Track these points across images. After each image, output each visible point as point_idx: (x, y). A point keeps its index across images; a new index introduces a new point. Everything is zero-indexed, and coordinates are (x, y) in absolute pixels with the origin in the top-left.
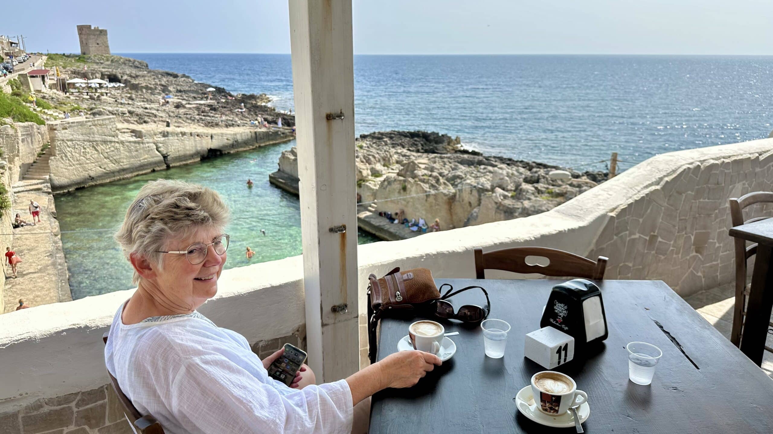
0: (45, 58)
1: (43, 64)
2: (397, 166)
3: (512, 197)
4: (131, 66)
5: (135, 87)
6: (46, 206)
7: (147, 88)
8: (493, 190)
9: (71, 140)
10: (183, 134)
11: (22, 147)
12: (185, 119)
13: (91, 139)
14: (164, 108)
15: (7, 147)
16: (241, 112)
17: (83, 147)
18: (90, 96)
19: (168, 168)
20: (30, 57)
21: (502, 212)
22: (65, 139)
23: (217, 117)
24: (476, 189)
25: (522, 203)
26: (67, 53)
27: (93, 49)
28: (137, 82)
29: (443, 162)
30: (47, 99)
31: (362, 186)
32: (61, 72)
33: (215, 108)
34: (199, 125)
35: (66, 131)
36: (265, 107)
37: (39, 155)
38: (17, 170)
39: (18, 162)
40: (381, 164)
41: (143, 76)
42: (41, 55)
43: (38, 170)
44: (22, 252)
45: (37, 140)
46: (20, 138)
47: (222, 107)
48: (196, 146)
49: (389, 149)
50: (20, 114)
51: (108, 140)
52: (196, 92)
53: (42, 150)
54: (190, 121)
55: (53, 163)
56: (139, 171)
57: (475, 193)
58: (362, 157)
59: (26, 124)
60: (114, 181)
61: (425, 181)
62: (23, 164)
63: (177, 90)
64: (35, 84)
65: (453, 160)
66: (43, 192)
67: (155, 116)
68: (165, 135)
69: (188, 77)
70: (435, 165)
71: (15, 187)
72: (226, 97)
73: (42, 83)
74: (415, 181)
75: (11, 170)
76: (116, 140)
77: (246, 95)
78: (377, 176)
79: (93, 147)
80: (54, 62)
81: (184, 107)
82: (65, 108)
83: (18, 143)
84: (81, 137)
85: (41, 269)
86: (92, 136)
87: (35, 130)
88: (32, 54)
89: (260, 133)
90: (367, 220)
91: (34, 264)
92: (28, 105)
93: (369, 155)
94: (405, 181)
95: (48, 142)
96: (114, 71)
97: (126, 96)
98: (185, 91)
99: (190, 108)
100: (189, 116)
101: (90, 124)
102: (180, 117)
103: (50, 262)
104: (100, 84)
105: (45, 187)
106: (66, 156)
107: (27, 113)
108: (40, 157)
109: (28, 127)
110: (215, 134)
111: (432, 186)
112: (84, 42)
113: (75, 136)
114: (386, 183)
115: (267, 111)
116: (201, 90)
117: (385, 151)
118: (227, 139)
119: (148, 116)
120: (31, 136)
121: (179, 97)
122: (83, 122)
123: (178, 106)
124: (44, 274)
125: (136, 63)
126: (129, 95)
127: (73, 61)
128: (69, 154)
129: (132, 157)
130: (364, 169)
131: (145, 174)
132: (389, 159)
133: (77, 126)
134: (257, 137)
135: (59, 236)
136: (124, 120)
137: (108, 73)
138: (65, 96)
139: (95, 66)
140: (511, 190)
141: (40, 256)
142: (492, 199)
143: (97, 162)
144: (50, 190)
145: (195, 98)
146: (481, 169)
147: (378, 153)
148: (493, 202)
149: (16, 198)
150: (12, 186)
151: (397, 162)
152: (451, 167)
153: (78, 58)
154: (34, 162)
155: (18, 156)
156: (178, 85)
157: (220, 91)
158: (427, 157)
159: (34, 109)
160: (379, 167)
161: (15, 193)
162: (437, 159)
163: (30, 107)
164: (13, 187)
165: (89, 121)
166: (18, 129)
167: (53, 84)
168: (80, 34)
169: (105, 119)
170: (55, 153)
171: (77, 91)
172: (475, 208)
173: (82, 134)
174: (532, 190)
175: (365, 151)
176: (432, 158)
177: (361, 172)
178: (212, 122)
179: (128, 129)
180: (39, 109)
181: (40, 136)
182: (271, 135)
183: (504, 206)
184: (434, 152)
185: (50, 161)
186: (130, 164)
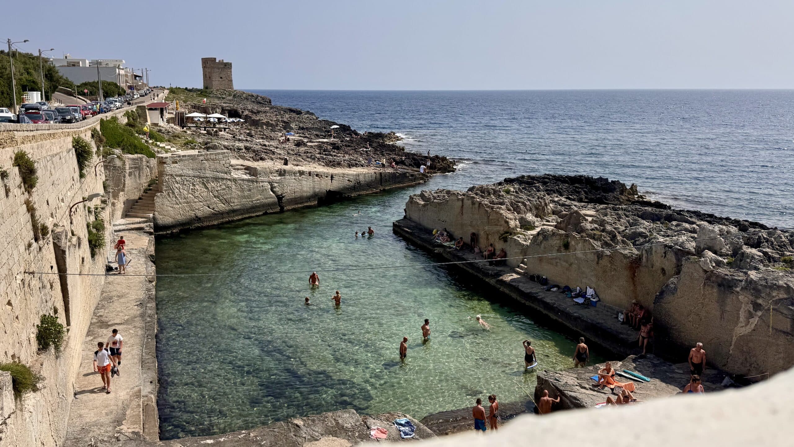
0: (166, 92)
1: (164, 98)
2: (554, 217)
3: (729, 264)
4: (254, 102)
5: (256, 123)
6: (145, 247)
7: (267, 124)
8: (699, 252)
9: (181, 176)
10: (301, 173)
11: (129, 182)
12: (305, 157)
13: (202, 175)
14: (284, 145)
15: (113, 180)
16: (366, 152)
17: (193, 184)
18: (207, 131)
19: (282, 211)
20: (152, 90)
21: (715, 285)
22: (174, 174)
23: (339, 157)
24: (673, 250)
25: (746, 273)
26: (190, 87)
27: (217, 83)
28: (258, 118)
29: (618, 214)
30: (164, 133)
31: (509, 239)
32: (181, 106)
33: (338, 146)
34: (319, 164)
35: (176, 165)
36: (393, 146)
37: (146, 191)
38: (120, 206)
39: (122, 197)
40: (533, 214)
41: (265, 112)
42: (163, 88)
43: (142, 208)
44: (111, 298)
45: (145, 174)
46: (128, 171)
47: (346, 146)
48: (314, 188)
49: (544, 196)
50: (130, 145)
51: (220, 177)
52: (319, 130)
53: (149, 186)
54: (309, 160)
55: (159, 200)
56: (250, 213)
57: (671, 256)
58: (509, 204)
59: (136, 156)
60: (222, 223)
61: (596, 237)
62: (127, 200)
63: (300, 127)
64: (152, 118)
65: (631, 213)
66: (144, 232)
67: (274, 153)
68: (281, 173)
69: (312, 114)
70: (605, 218)
71: (117, 225)
72: (351, 135)
73: (160, 116)
74: (582, 236)
75: (114, 206)
76: (229, 178)
77: (372, 133)
78: (528, 229)
79: (203, 183)
80: (176, 96)
81: (305, 145)
82: (179, 141)
83: (124, 177)
84: (191, 172)
85: (127, 320)
86: (203, 171)
87: (144, 163)
88: (154, 87)
89: (386, 174)
90: (514, 284)
91: (121, 314)
92: (141, 136)
93: (517, 202)
94: (567, 236)
95: (156, 177)
96: (236, 106)
97: (245, 133)
98: (307, 129)
99: (311, 147)
100: (309, 155)
101: (202, 158)
102: (300, 155)
103: (138, 312)
104: (219, 119)
105: (147, 226)
106: (173, 193)
107: (138, 145)
108: (146, 193)
109: (137, 160)
110: (336, 175)
111: (606, 244)
112: (208, 76)
113: (184, 171)
114: (541, 237)
115: (394, 150)
116: (325, 128)
117: (538, 198)
118: (349, 180)
119: (265, 152)
120: (139, 170)
121: (301, 135)
122: (195, 155)
123: (299, 144)
124: (130, 327)
125: (259, 98)
126: (248, 131)
127: (195, 96)
128: (176, 191)
129: (244, 197)
130: (511, 219)
131: (257, 216)
132: (543, 207)
133: (188, 160)
134: (381, 179)
135: (154, 283)
136: (239, 156)
137: (229, 108)
138: (182, 130)
139: (217, 101)
140: (727, 255)
141: (129, 305)
142: (700, 265)
143: (206, 201)
144: (152, 231)
145: (317, 135)
146: (672, 225)
147: (529, 200)
148: (701, 270)
149: (116, 237)
150: (112, 223)
151: (554, 213)
152: (628, 222)
153: (199, 93)
154: (140, 199)
155: (123, 191)
156: (301, 122)
157: (344, 129)
158: (594, 208)
159: (146, 141)
160: (530, 217)
161: (116, 231)
162: (608, 210)
163: (142, 139)
164: (114, 225)
165: (201, 155)
166: (127, 161)
167: (172, 118)
168: (204, 67)
169: (219, 154)
170: (162, 188)
171: (194, 125)
172: (671, 276)
173: (193, 169)
174: (760, 256)
175: (513, 197)
176: (602, 209)
177: (507, 223)
178: (334, 161)
179: (242, 165)
180: (151, 141)
181: (148, 169)
182: (398, 177)
183: (718, 276)
184: (601, 203)
185: (155, 198)
186: (241, 205)
